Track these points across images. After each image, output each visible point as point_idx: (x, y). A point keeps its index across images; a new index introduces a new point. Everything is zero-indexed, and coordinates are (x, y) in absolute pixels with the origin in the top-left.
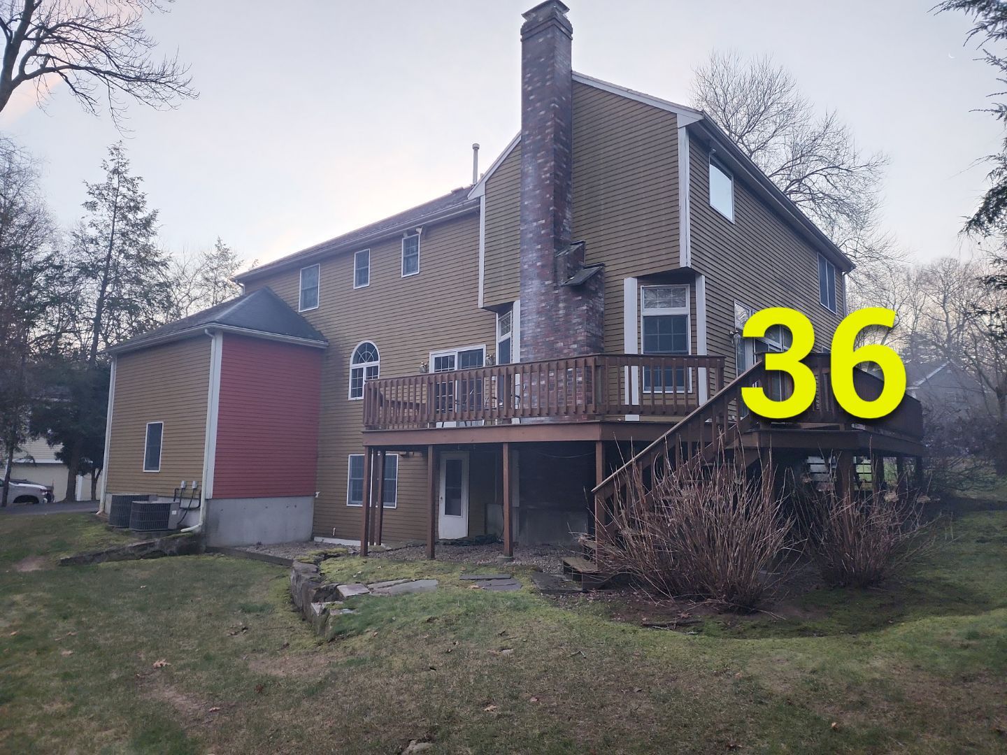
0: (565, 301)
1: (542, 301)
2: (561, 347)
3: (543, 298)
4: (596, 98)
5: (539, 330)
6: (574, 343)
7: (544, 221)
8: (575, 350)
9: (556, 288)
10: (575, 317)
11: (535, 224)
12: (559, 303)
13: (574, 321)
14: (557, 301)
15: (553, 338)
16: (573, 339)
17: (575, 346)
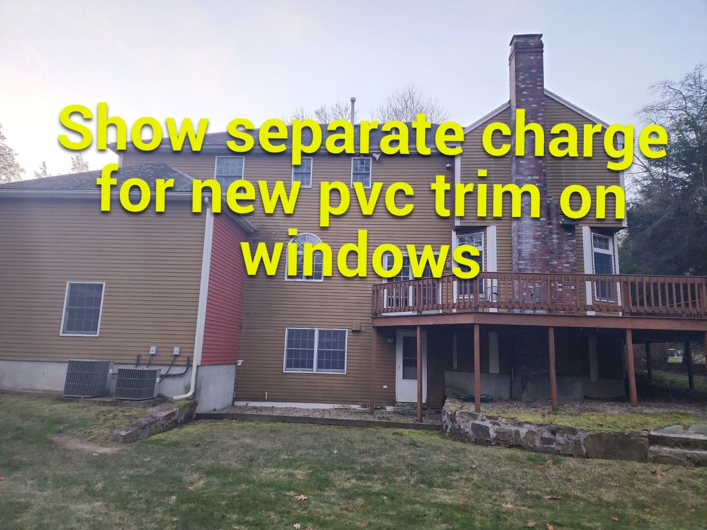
0: (557, 234)
1: (538, 231)
2: (555, 265)
3: (538, 229)
4: (555, 107)
5: (536, 250)
6: (567, 263)
7: (537, 178)
8: (567, 268)
9: (550, 224)
10: (567, 246)
11: (530, 178)
12: (553, 234)
13: (566, 248)
14: (551, 232)
15: (548, 258)
16: (565, 261)
17: (568, 265)
